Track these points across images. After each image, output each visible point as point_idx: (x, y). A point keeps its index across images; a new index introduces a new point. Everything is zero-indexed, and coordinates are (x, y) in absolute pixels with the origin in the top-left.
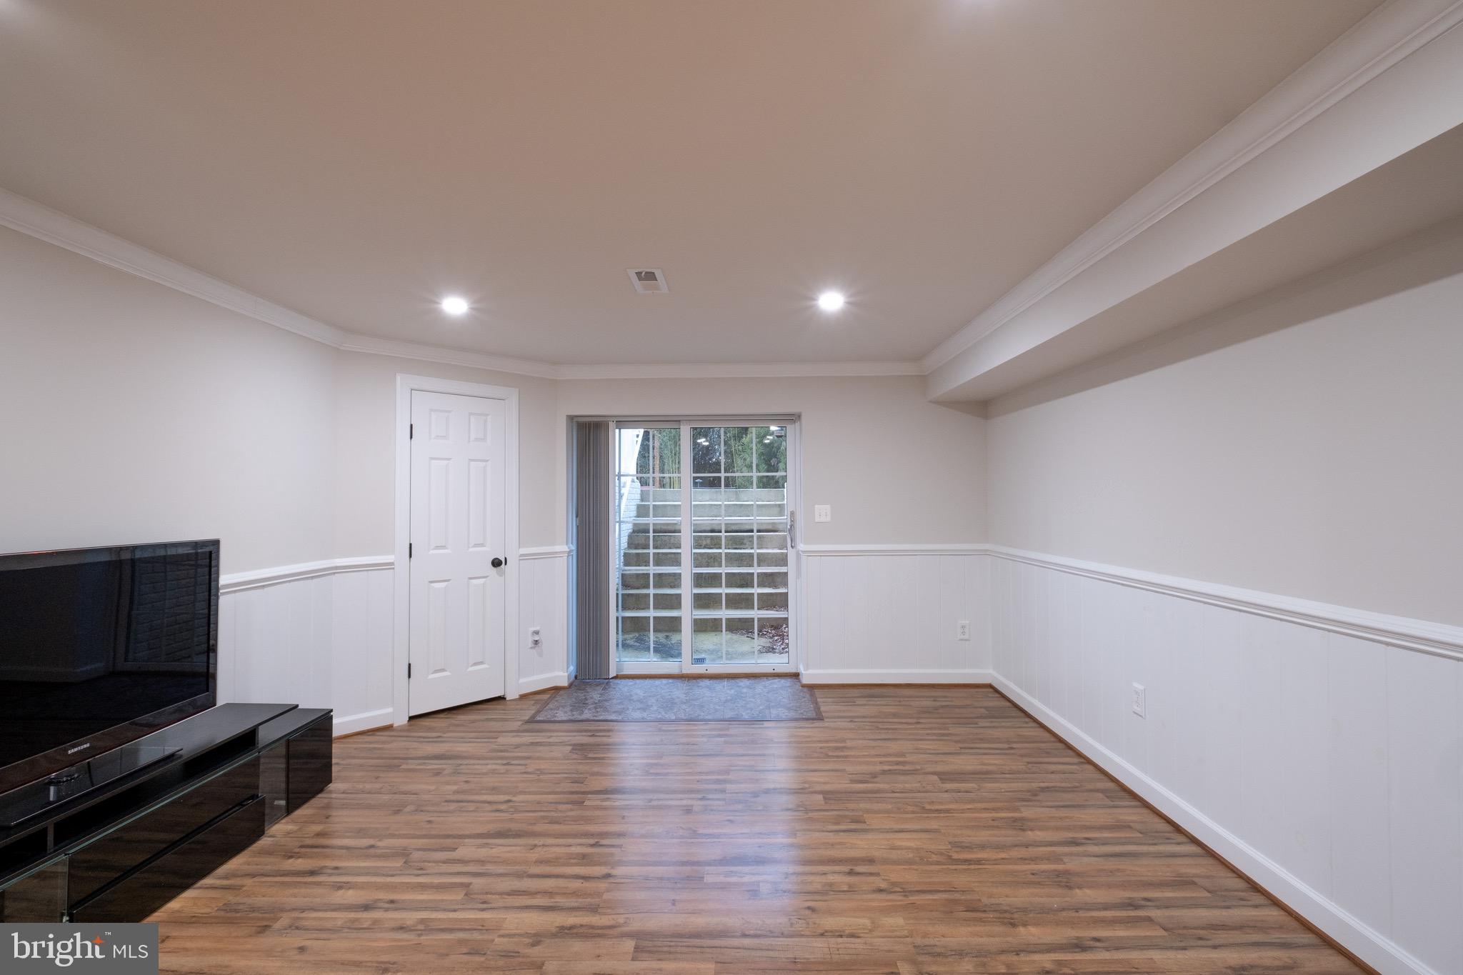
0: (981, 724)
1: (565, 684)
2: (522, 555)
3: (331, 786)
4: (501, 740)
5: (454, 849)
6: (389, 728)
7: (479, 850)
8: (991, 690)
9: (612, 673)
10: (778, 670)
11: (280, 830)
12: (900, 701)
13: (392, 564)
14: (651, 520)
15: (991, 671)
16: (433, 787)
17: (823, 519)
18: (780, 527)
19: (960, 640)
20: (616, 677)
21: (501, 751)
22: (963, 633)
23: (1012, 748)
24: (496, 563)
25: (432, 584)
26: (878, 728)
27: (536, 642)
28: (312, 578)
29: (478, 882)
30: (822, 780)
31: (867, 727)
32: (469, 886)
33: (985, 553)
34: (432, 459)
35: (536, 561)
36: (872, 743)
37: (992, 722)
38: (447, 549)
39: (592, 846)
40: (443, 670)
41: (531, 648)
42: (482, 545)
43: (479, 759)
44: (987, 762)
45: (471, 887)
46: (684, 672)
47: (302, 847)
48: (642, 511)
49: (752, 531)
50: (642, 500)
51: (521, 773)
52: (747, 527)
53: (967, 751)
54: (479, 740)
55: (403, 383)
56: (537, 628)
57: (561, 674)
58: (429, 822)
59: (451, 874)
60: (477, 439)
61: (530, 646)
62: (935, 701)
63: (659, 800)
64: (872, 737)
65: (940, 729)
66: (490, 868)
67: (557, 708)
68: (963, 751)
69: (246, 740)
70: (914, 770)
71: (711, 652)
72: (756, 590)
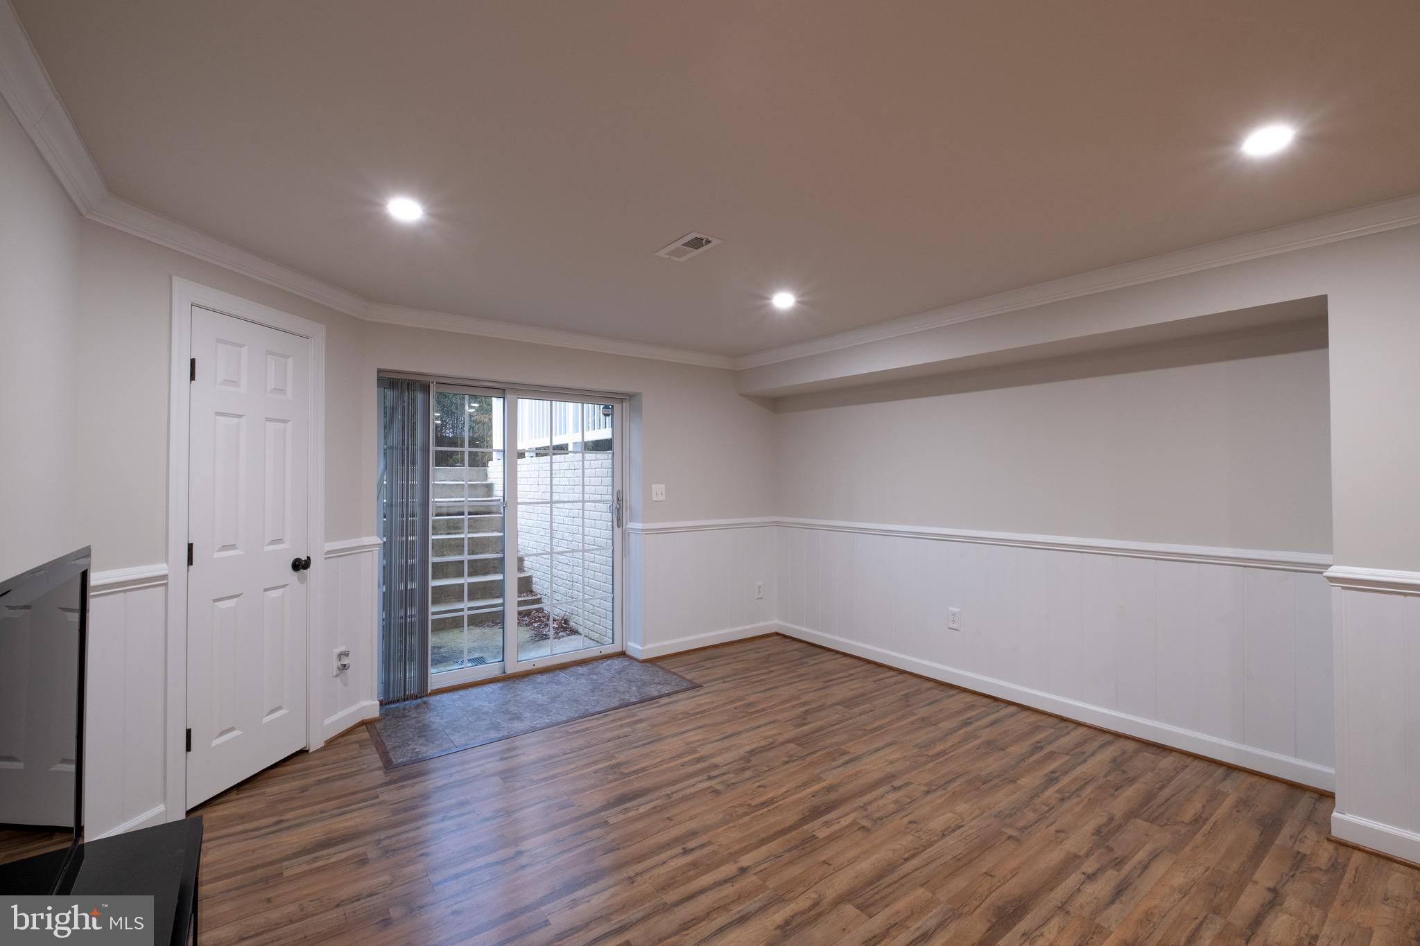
0: (810, 662)
1: (376, 714)
2: (329, 552)
8: (779, 637)
9: (434, 688)
13: (165, 577)
15: (776, 621)
18: (494, 509)
19: (757, 599)
20: (437, 692)
22: (760, 593)
24: (300, 565)
25: (218, 604)
27: (345, 667)
30: (775, 732)
33: (777, 524)
34: (218, 414)
35: (342, 559)
36: (767, 694)
38: (236, 548)
40: (231, 729)
41: (337, 676)
42: (280, 541)
44: (852, 687)
46: (509, 672)
49: (462, 514)
52: (457, 510)
53: (831, 683)
56: (343, 649)
57: (370, 703)
60: (275, 390)
61: (335, 674)
64: (759, 689)
65: (792, 672)
68: (828, 684)
70: (821, 706)
72: (466, 580)
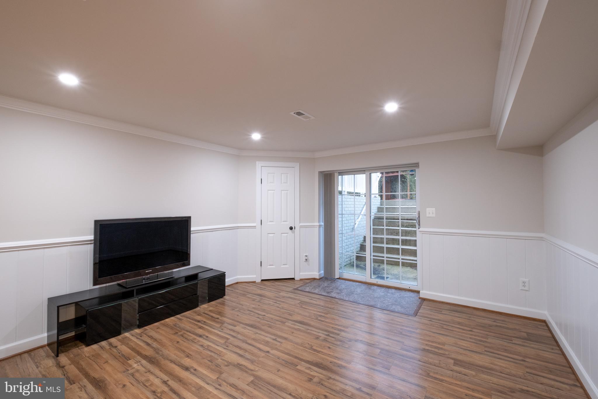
0: (513, 342)
1: (318, 277)
2: (301, 226)
3: (225, 297)
4: (282, 294)
5: (235, 326)
6: (254, 282)
7: (242, 329)
9: (337, 276)
10: (411, 288)
11: (204, 307)
12: (470, 317)
13: (255, 226)
14: (385, 214)
15: (546, 312)
16: (248, 304)
17: (431, 215)
18: (413, 218)
19: (521, 290)
20: (339, 278)
21: (278, 298)
22: (524, 286)
23: (524, 361)
24: (291, 228)
25: (269, 235)
26: (442, 328)
27: (306, 260)
28: (230, 229)
29: (232, 339)
30: (386, 343)
31: (437, 326)
32: (228, 340)
33: (541, 239)
34: (282, 190)
35: (307, 228)
36: (432, 334)
37: (525, 342)
38: (274, 222)
39: (273, 339)
40: (272, 265)
42: (286, 221)
43: (269, 298)
44: (496, 363)
45: (229, 340)
46: (367, 281)
47: (204, 313)
48: (380, 210)
50: (381, 205)
51: (276, 307)
53: (488, 353)
54: (275, 292)
55: (259, 164)
56: (307, 254)
57: (316, 273)
58: (238, 315)
59: (228, 334)
60: (284, 183)
61: (304, 261)
62: (494, 321)
63: (311, 330)
64: (435, 331)
65: (482, 337)
66: (239, 336)
67: (308, 287)
68: (486, 353)
69: (194, 277)
70: (443, 354)
71: (394, 275)
72: (400, 247)
